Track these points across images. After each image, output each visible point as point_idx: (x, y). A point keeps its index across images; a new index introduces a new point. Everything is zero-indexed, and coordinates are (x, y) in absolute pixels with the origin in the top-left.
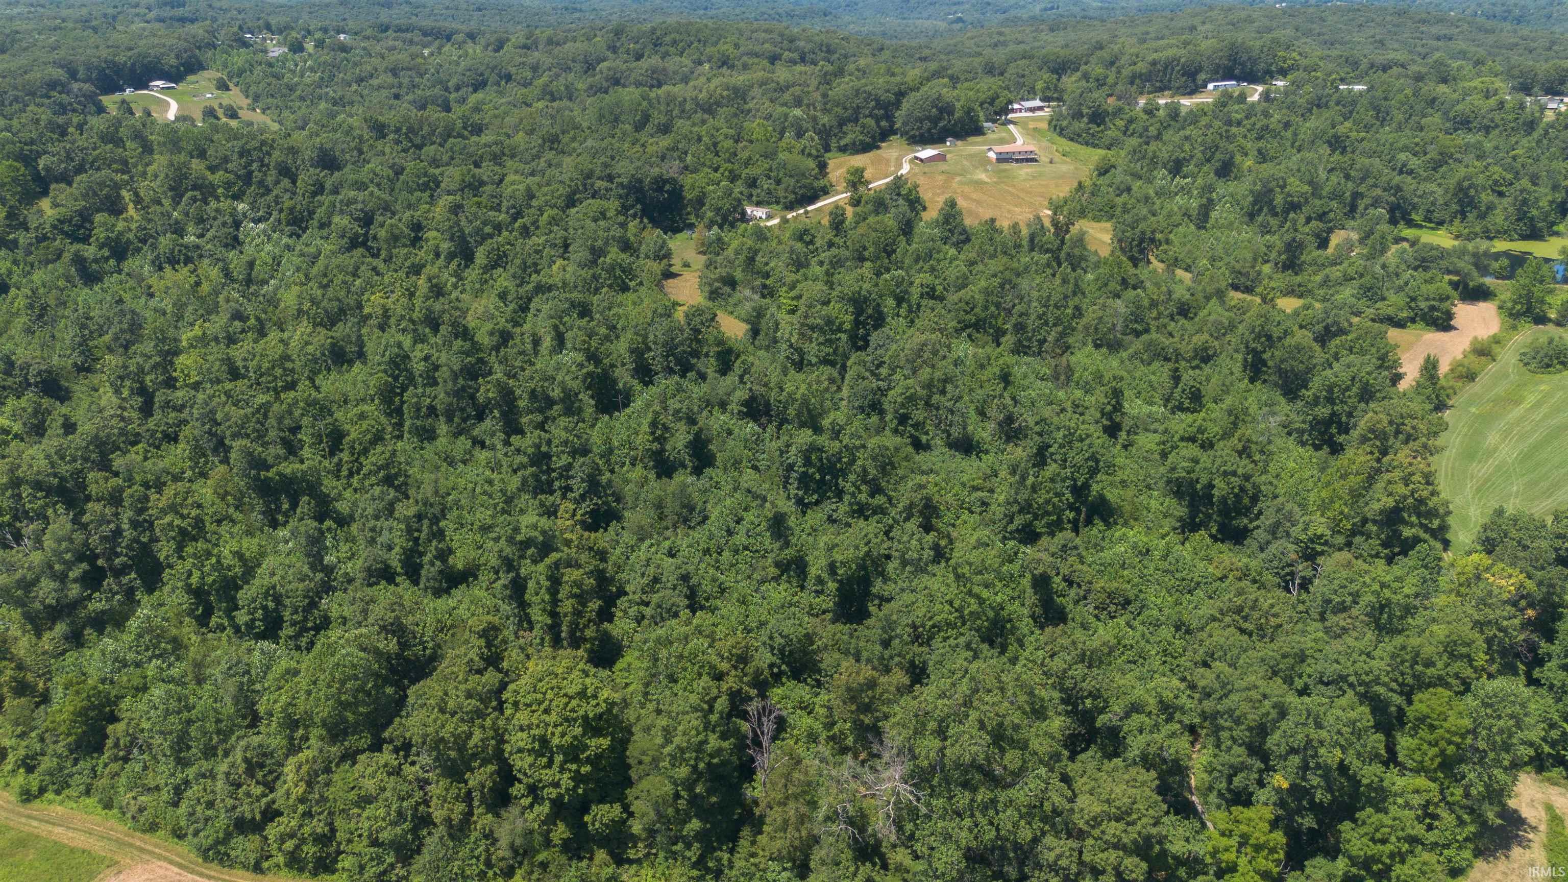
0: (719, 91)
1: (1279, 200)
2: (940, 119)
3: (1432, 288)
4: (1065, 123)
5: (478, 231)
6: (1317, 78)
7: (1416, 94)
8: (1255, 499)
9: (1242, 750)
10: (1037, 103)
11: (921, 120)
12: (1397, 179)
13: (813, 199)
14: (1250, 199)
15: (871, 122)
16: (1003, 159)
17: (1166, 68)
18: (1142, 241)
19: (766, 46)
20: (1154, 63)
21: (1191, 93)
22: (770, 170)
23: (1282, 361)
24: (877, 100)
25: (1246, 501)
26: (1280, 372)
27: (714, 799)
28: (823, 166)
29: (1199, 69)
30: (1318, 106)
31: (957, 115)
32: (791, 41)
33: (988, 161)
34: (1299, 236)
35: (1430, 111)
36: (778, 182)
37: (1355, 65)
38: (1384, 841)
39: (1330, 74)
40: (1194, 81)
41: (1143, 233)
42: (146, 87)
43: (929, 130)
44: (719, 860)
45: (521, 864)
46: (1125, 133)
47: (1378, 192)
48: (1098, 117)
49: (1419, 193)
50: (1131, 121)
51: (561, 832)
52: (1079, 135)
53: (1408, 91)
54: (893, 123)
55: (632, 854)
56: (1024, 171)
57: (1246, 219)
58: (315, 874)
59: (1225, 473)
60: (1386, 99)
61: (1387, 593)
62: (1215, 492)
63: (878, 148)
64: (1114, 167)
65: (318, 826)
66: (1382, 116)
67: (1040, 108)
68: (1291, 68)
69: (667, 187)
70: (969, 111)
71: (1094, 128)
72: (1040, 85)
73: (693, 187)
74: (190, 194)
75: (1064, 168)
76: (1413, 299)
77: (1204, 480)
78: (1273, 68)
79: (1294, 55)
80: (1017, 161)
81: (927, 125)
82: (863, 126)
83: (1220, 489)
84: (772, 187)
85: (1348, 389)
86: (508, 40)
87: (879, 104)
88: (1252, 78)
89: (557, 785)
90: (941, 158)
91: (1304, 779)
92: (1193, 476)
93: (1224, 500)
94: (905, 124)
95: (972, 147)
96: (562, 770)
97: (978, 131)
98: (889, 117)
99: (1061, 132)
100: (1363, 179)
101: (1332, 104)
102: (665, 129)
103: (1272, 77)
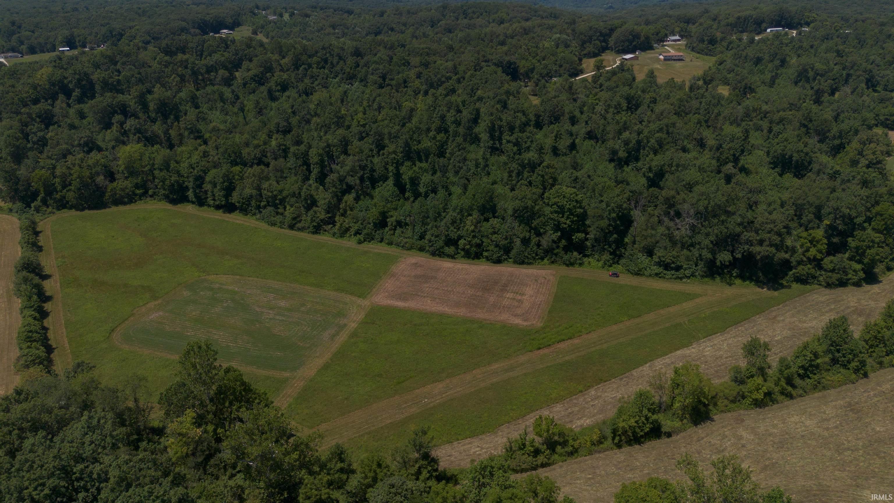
0: (518, 29)
1: (811, 74)
2: (633, 41)
3: (886, 110)
4: (695, 45)
5: (439, 80)
6: (827, 25)
7: (881, 32)
8: (810, 163)
9: (813, 216)
10: (677, 37)
11: (623, 41)
12: (869, 67)
13: (577, 75)
14: (796, 74)
15: (597, 42)
16: (666, 59)
17: (745, 21)
18: (745, 88)
19: (523, 14)
20: (739, 18)
21: (758, 34)
22: (556, 61)
23: (817, 127)
24: (601, 32)
25: (806, 164)
26: (816, 131)
27: (622, 228)
28: (580, 60)
29: (763, 21)
30: (827, 39)
31: (642, 40)
32: (536, 12)
33: (660, 60)
34: (821, 87)
35: (888, 40)
36: (561, 66)
37: (847, 20)
38: (864, 241)
39: (834, 23)
40: (760, 27)
41: (746, 84)
42: (219, 33)
43: (628, 46)
44: (621, 251)
45: (546, 256)
46: (727, 49)
47: (861, 73)
48: (713, 41)
49: (880, 75)
50: (730, 43)
51: (564, 242)
52: (703, 51)
53: (876, 31)
54: (608, 44)
55: (587, 253)
56: (678, 64)
57: (793, 85)
58: (473, 259)
59: (798, 151)
60: (864, 34)
61: (866, 175)
62: (794, 159)
63: (601, 56)
64: (725, 61)
65: (477, 241)
66: (861, 43)
67: (679, 40)
68: (812, 22)
69: (512, 66)
70: (647, 38)
71: (711, 47)
72: (677, 29)
73: (524, 67)
74: (303, 66)
75: (698, 64)
76: (877, 115)
77: (789, 153)
78: (802, 22)
79: (814, 15)
80: (674, 60)
81: (627, 44)
82: (594, 44)
83: (795, 158)
84: (558, 69)
85: (848, 133)
86: (386, 12)
87: (601, 34)
88: (791, 27)
89: (565, 223)
90: (636, 58)
91: (835, 222)
92: (785, 152)
93: (797, 161)
94: (615, 43)
95: (650, 54)
96: (568, 218)
97: (651, 48)
98: (605, 41)
99: (693, 50)
100: (852, 68)
101: (834, 37)
102: (503, 43)
103: (802, 26)
